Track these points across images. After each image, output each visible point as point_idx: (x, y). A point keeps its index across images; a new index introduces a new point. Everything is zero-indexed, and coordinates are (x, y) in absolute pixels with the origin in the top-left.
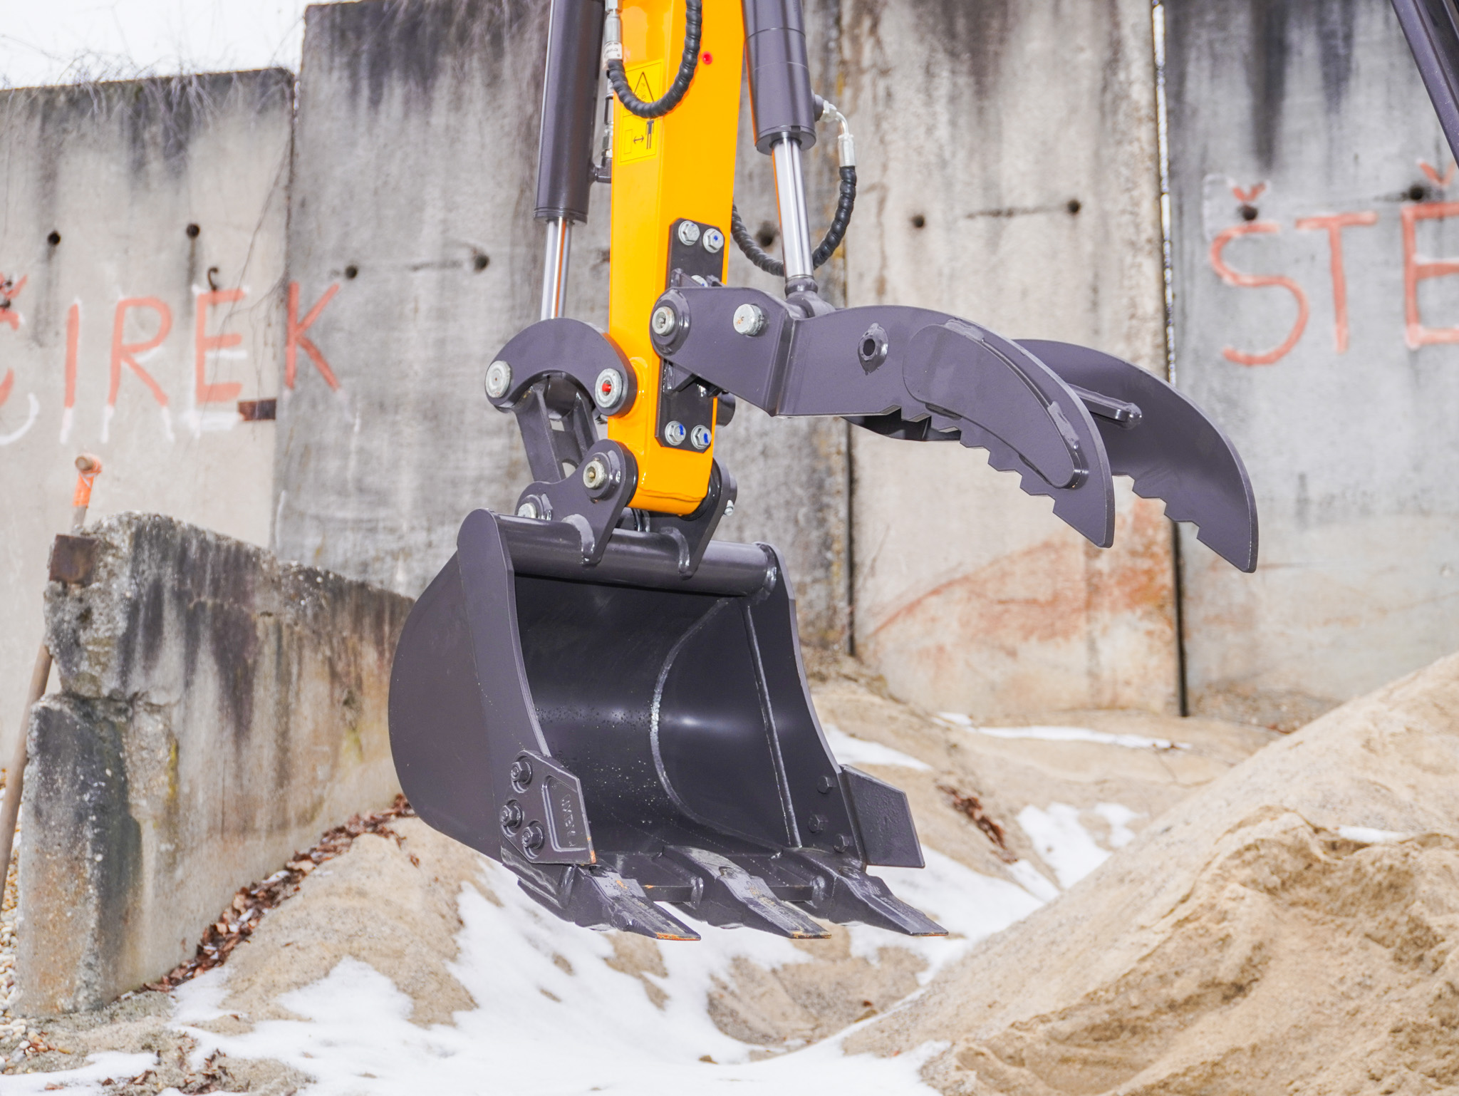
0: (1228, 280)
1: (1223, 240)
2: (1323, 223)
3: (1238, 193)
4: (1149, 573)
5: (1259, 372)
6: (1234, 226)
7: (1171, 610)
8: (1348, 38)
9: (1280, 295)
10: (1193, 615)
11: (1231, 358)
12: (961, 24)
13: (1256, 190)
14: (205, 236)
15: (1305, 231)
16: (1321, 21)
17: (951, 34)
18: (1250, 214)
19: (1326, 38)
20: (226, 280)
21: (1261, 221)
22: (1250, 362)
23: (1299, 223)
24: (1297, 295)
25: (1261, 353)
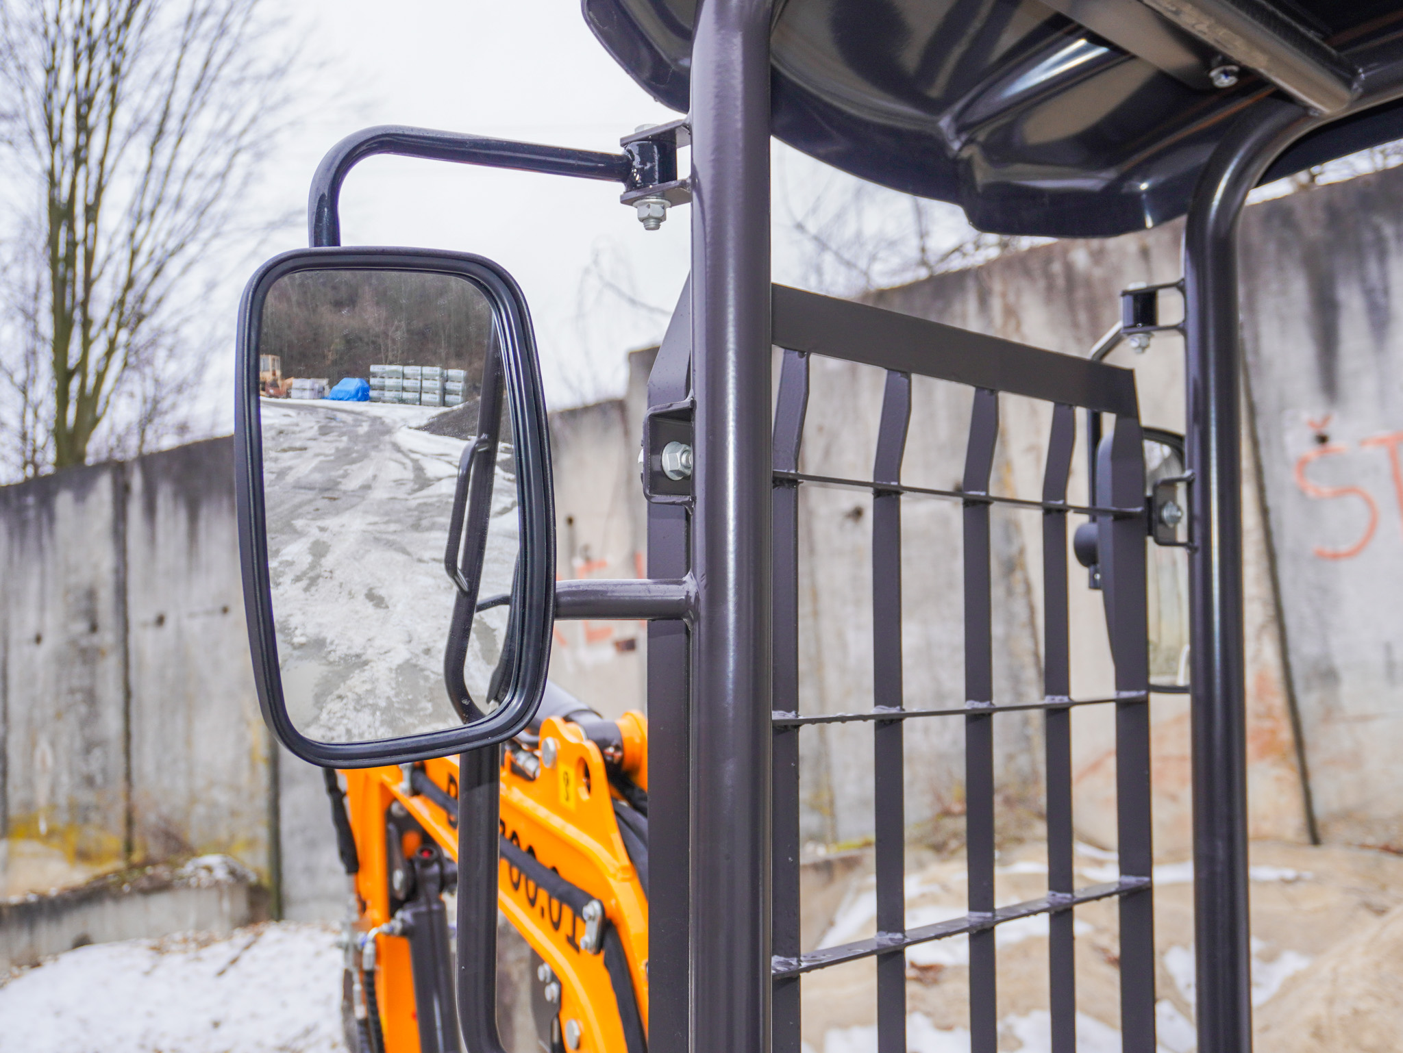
0: (1311, 493)
1: (1303, 463)
2: (1382, 442)
3: (1312, 424)
4: (1273, 732)
5: (1345, 565)
6: (1309, 449)
7: (1293, 759)
8: (1386, 291)
9: (1354, 502)
10: (1313, 760)
11: (1321, 555)
12: (1083, 317)
13: (1326, 420)
14: (580, 524)
15: (1369, 449)
16: (1363, 280)
17: (1075, 325)
18: (1322, 439)
19: (1369, 293)
20: (595, 554)
21: (1334, 443)
22: (1336, 556)
23: (1363, 443)
24: (1369, 502)
25: (1343, 548)
